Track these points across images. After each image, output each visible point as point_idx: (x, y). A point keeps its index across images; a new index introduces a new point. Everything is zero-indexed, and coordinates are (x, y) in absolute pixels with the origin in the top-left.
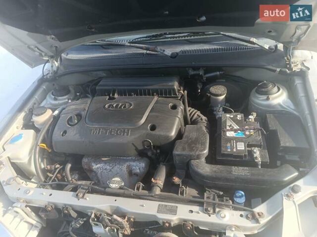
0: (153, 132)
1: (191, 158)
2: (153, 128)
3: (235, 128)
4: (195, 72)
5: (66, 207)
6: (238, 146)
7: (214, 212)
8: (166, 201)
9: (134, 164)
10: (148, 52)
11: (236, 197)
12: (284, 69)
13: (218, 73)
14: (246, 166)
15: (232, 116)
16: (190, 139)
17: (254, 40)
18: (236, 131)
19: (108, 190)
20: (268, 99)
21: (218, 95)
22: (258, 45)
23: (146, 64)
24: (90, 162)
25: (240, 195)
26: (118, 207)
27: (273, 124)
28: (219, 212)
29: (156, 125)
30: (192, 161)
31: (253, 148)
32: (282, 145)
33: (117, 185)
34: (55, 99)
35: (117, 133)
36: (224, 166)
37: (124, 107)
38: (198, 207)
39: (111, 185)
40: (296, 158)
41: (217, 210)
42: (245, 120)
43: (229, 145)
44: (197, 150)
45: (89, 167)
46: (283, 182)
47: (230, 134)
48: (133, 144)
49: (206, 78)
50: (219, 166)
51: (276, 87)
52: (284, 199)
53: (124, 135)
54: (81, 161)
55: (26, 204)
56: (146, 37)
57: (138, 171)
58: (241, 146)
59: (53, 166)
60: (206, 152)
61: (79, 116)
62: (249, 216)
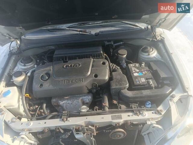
0: (97, 78)
1: (121, 89)
2: (96, 76)
3: (137, 71)
4: (109, 43)
5: (57, 128)
6: (142, 80)
7: (140, 113)
8: (114, 113)
9: (85, 97)
10: (80, 33)
11: (147, 105)
12: (153, 39)
13: (122, 43)
14: (148, 89)
15: (134, 65)
16: (118, 79)
17: (137, 24)
18: (138, 72)
19: (81, 113)
20: (149, 55)
21: (123, 55)
22: (139, 27)
23: (81, 40)
24: (57, 101)
25: (148, 103)
26: (89, 121)
27: (155, 67)
28: (142, 113)
29: (98, 74)
30: (121, 91)
31: (149, 80)
32: (161, 77)
33: (85, 110)
34: (25, 66)
35: (76, 81)
36: (138, 91)
37: (76, 66)
38: (131, 113)
39: (82, 110)
40: (168, 82)
41: (141, 112)
42: (141, 67)
43: (137, 80)
44: (123, 85)
45: (58, 104)
46: (166, 94)
47: (136, 74)
48: (86, 86)
49: (115, 46)
50: (135, 91)
51: (152, 49)
52: (170, 102)
53: (80, 82)
54: (51, 101)
55: (29, 132)
56: (78, 24)
57: (88, 101)
58: (143, 80)
59: (34, 107)
60: (128, 85)
61: (48, 74)
62: (156, 112)
